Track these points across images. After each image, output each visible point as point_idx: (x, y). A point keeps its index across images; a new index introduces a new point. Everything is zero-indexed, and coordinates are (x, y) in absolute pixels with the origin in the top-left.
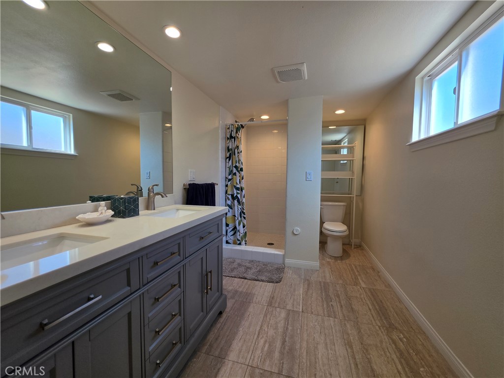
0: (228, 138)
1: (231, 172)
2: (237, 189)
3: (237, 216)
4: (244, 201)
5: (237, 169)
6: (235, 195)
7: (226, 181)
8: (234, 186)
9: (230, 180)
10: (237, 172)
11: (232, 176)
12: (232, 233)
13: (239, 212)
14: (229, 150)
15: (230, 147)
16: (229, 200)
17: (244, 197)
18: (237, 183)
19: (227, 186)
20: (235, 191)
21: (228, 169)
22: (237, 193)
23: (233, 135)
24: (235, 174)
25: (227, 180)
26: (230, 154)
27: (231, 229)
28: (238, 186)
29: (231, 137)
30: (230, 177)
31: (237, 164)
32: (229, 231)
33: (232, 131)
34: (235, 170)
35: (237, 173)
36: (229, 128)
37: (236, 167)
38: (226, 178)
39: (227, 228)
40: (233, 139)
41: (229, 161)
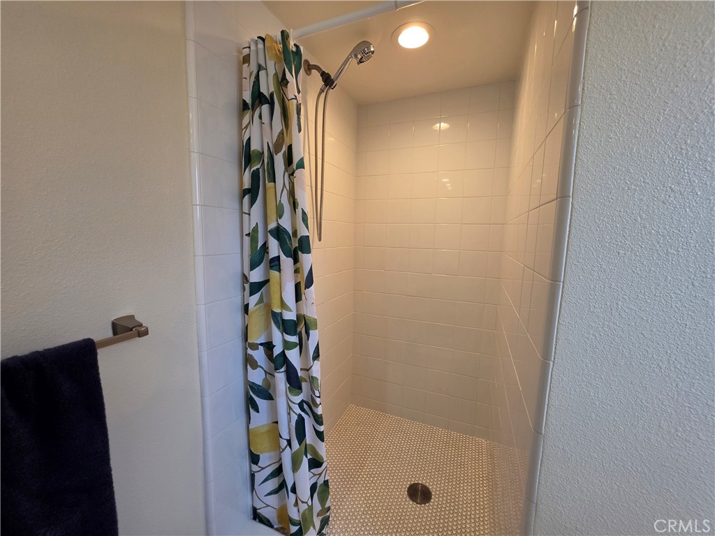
0: (245, 106)
1: (259, 256)
2: (288, 327)
3: (285, 435)
4: (317, 369)
5: (283, 245)
6: (277, 351)
7: (244, 289)
8: (274, 315)
9: (255, 288)
10: (283, 257)
11: (267, 273)
12: (273, 484)
13: (295, 418)
14: (247, 156)
15: (255, 146)
16: (255, 365)
17: (316, 356)
18: (283, 305)
19: (246, 308)
20: (277, 337)
21: (247, 239)
22: (288, 346)
23: (263, 90)
24: (275, 263)
25: (247, 286)
26: (255, 177)
27: (268, 471)
28: (290, 316)
29: (259, 98)
30: (256, 276)
31: (286, 223)
32: (259, 477)
33: (260, 68)
34: (274, 249)
35: (287, 262)
36: (246, 59)
37: (279, 233)
38: (245, 278)
39: (255, 468)
40: (265, 108)
41: (252, 202)
